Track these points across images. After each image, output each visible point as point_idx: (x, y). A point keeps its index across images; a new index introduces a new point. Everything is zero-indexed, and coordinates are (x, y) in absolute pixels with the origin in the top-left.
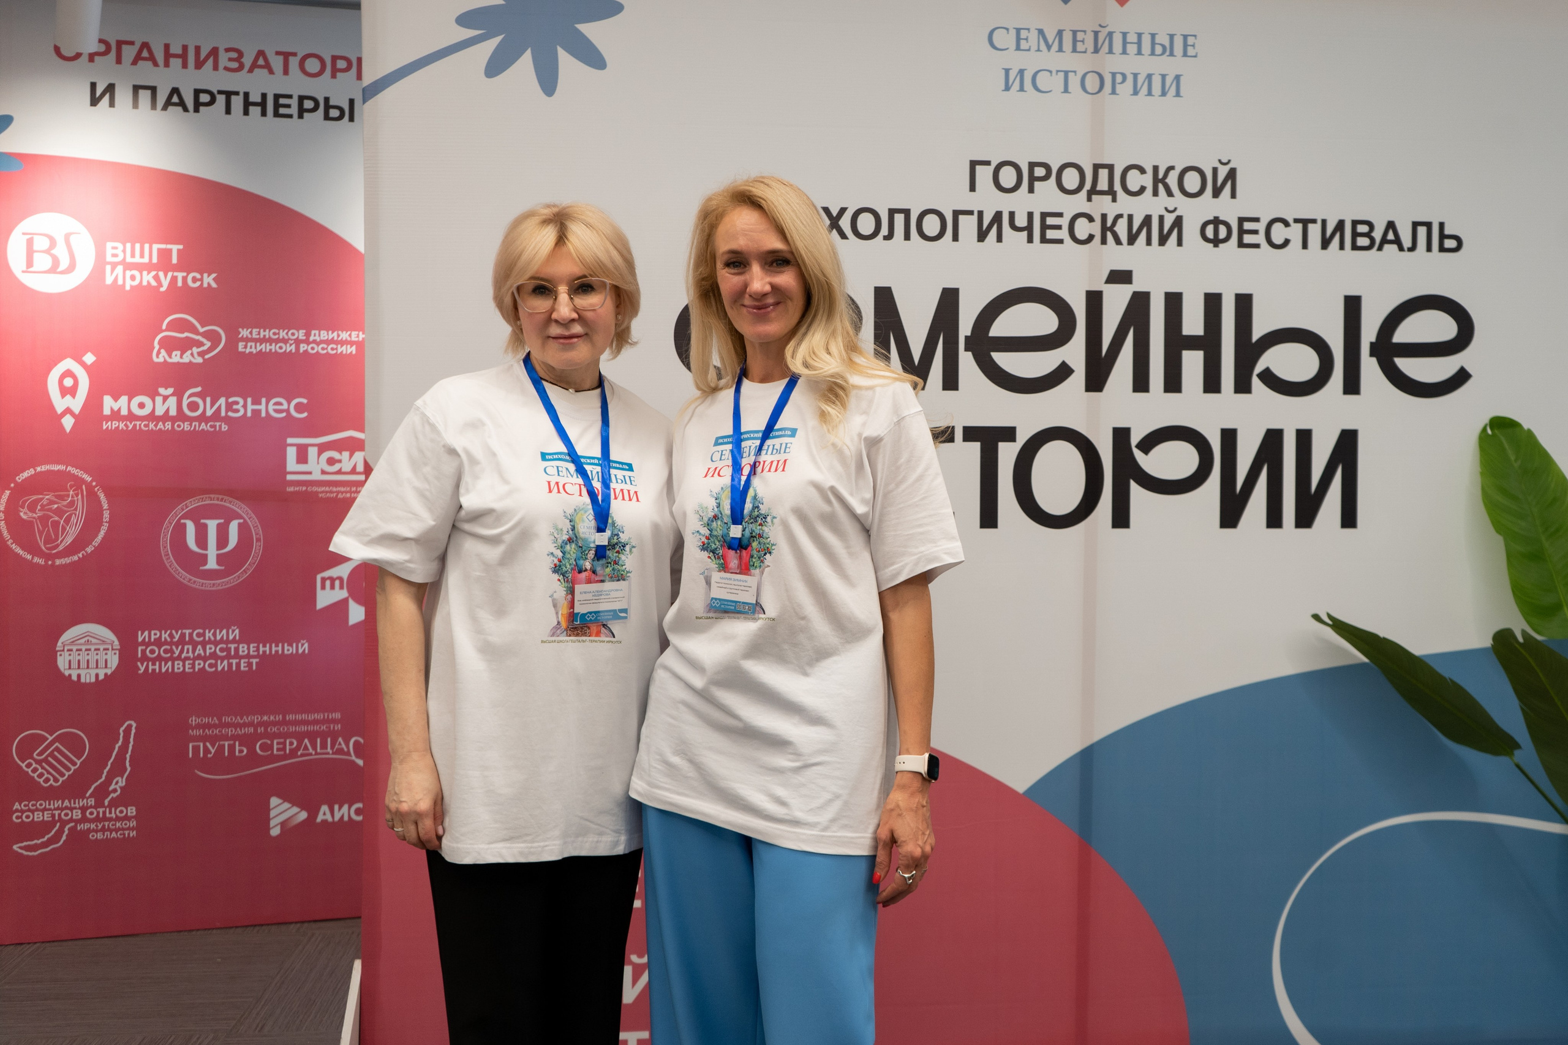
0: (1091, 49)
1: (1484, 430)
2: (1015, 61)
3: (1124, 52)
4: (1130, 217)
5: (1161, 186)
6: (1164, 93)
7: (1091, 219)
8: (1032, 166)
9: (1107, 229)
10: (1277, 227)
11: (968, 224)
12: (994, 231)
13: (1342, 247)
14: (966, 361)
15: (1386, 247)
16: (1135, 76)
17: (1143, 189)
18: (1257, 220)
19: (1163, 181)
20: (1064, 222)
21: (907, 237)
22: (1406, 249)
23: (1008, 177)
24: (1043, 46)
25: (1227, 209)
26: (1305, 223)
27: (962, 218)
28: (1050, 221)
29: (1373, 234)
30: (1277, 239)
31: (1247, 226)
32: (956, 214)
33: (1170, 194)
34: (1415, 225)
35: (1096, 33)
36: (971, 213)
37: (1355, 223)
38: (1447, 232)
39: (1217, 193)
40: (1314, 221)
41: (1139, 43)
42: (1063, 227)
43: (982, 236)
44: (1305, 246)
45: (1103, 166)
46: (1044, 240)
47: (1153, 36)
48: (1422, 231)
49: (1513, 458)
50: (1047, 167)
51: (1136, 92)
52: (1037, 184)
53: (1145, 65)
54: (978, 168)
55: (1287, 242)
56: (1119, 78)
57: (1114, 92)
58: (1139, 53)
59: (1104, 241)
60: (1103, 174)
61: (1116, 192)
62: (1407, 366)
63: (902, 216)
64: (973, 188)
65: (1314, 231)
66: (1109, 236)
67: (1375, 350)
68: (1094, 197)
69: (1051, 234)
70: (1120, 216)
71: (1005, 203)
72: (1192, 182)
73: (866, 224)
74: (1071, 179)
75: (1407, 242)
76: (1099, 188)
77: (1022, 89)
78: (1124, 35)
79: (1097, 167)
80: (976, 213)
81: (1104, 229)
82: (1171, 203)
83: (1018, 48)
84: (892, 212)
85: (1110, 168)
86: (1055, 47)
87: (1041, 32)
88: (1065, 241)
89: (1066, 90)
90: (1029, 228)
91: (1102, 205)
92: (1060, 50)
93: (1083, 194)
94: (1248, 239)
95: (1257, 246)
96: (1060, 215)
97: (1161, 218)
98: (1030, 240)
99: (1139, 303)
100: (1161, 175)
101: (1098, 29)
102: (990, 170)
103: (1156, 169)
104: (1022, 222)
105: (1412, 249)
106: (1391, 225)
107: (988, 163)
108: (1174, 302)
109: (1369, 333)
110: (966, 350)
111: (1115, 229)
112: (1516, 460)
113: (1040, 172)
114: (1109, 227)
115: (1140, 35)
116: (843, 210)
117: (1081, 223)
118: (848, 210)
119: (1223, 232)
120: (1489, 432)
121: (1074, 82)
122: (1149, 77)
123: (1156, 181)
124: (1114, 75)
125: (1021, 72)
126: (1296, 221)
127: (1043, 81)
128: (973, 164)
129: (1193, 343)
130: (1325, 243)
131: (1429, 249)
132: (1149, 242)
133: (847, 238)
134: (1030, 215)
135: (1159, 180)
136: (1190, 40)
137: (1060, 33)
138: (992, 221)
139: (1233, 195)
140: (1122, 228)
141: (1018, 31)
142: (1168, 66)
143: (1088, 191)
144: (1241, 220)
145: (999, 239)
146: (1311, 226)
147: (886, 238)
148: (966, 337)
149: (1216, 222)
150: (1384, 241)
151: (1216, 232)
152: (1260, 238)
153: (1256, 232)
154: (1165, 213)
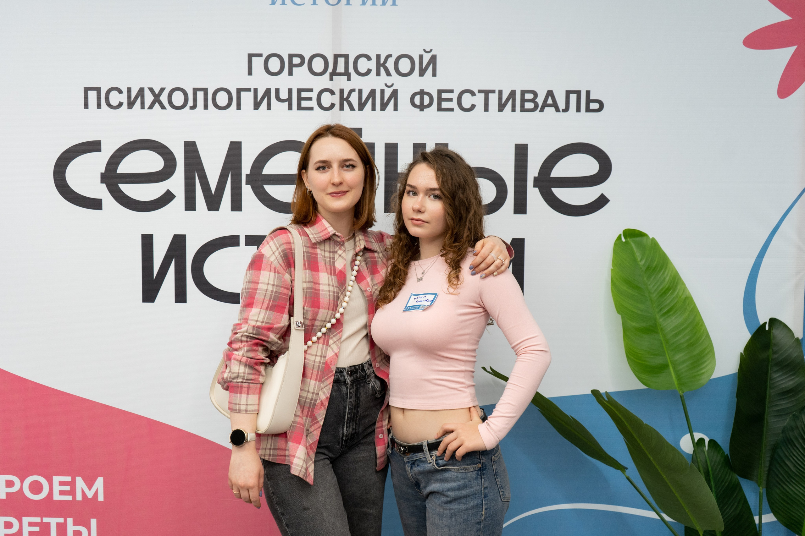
1: (620, 237)
4: (360, 91)
5: (382, 69)
6: (384, 3)
7: (332, 93)
8: (291, 56)
9: (344, 99)
10: (466, 96)
11: (247, 99)
12: (265, 103)
13: (513, 110)
14: (247, 191)
15: (547, 109)
17: (369, 71)
18: (451, 91)
19: (384, 65)
20: (314, 95)
21: (206, 107)
22: (561, 110)
23: (274, 65)
25: (430, 84)
26: (487, 93)
27: (242, 93)
28: (304, 95)
29: (536, 100)
30: (466, 105)
31: (444, 96)
32: (239, 91)
33: (388, 74)
34: (568, 93)
36: (249, 90)
37: (523, 92)
38: (592, 97)
39: (422, 73)
40: (493, 92)
42: (313, 99)
43: (257, 106)
44: (486, 109)
45: (341, 56)
46: (300, 108)
48: (573, 97)
49: (639, 259)
50: (301, 57)
51: (364, 3)
52: (295, 69)
54: (253, 58)
55: (473, 107)
57: (348, 3)
59: (342, 108)
60: (341, 61)
61: (350, 73)
62: (560, 193)
63: (203, 92)
64: (250, 73)
65: (493, 99)
66: (345, 103)
67: (537, 182)
68: (334, 77)
69: (304, 104)
70: (353, 90)
71: (273, 83)
72: (404, 65)
73: (178, 99)
74: (318, 64)
75: (562, 106)
76: (338, 71)
77: (283, 3)
79: (336, 57)
80: (252, 90)
81: (342, 99)
82: (389, 81)
84: (195, 90)
85: (346, 57)
88: (314, 109)
89: (314, 3)
90: (289, 100)
91: (340, 83)
93: (327, 75)
94: (445, 105)
95: (452, 110)
96: (311, 90)
97: (382, 91)
98: (290, 108)
100: (382, 62)
102: (262, 60)
103: (378, 57)
104: (284, 95)
105: (566, 110)
106: (550, 93)
107: (260, 55)
108: (391, 150)
109: (533, 171)
110: (247, 184)
111: (349, 99)
112: (641, 261)
113: (296, 61)
114: (345, 98)
116: (162, 90)
117: (326, 97)
118: (166, 89)
119: (427, 100)
120: (623, 240)
123: (379, 65)
126: (480, 91)
128: (250, 56)
130: (501, 108)
131: (578, 110)
132: (374, 109)
133: (165, 108)
134: (290, 91)
135: (381, 65)
138: (263, 95)
139: (434, 74)
140: (354, 99)
143: (330, 73)
144: (440, 92)
145: (269, 108)
146: (491, 95)
147: (192, 108)
148: (247, 175)
149: (422, 93)
150: (545, 105)
151: (422, 100)
152: (454, 104)
153: (450, 100)
154: (385, 87)
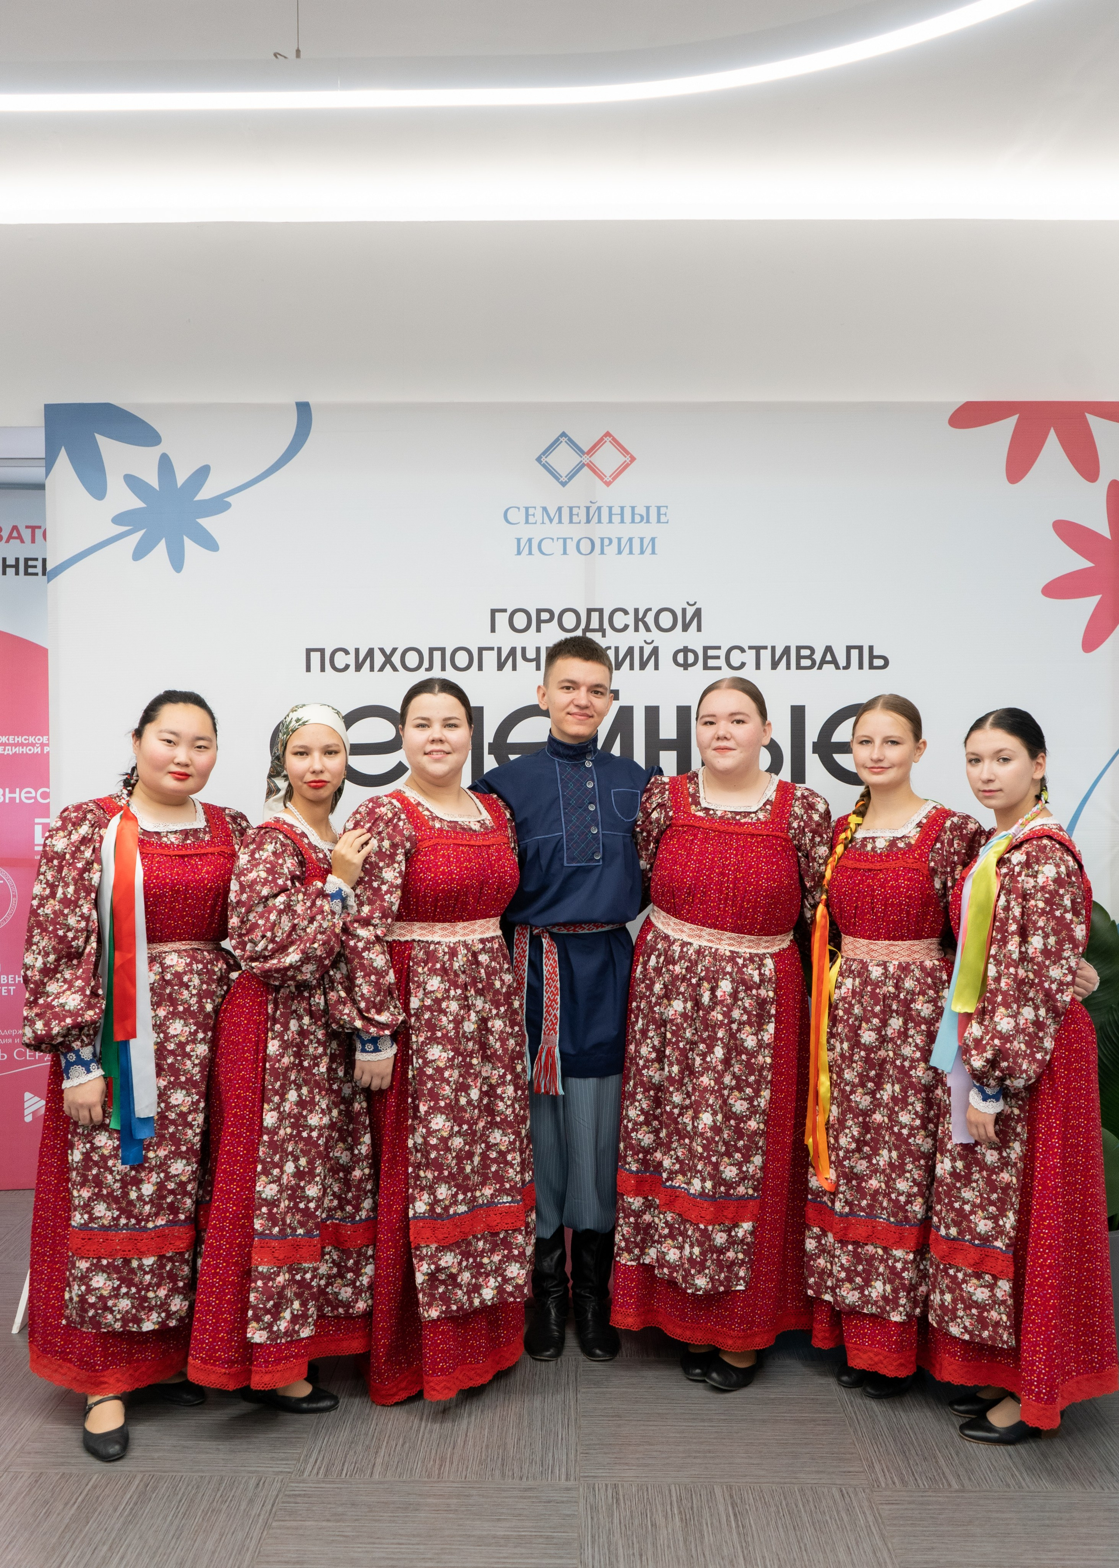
0: (584, 520)
2: (525, 532)
3: (610, 521)
4: (617, 649)
5: (640, 624)
6: (642, 552)
8: (539, 611)
10: (735, 653)
11: (490, 658)
12: (510, 662)
13: (788, 668)
15: (825, 666)
16: (619, 539)
17: (626, 627)
18: (719, 648)
19: (642, 620)
21: (443, 668)
22: (841, 668)
23: (520, 621)
24: (546, 519)
25: (694, 640)
26: (758, 649)
27: (484, 653)
29: (814, 657)
30: (736, 662)
31: (711, 653)
32: (481, 650)
33: (648, 629)
34: (849, 648)
35: (588, 508)
36: (492, 649)
37: (799, 648)
38: (876, 653)
39: (685, 628)
40: (765, 648)
41: (622, 514)
43: (501, 666)
44: (758, 666)
45: (595, 610)
47: (633, 508)
48: (855, 653)
50: (551, 612)
51: (620, 552)
52: (542, 625)
53: (626, 530)
54: (496, 614)
55: (745, 664)
56: (606, 542)
57: (602, 552)
58: (622, 521)
60: (595, 616)
61: (605, 629)
62: (842, 760)
63: (439, 653)
64: (493, 630)
65: (765, 656)
67: (817, 748)
71: (518, 641)
72: (666, 620)
73: (412, 660)
74: (569, 619)
75: (842, 662)
76: (591, 628)
77: (530, 553)
78: (610, 508)
79: (589, 611)
80: (495, 649)
82: (649, 637)
83: (527, 522)
84: (431, 650)
85: (601, 611)
86: (556, 520)
87: (545, 509)
89: (565, 553)
90: (537, 659)
92: (560, 522)
94: (711, 663)
95: (719, 668)
97: (641, 649)
99: (625, 715)
100: (640, 616)
101: (589, 504)
102: (506, 615)
103: (636, 611)
104: (531, 654)
105: (847, 667)
106: (828, 649)
107: (505, 611)
108: (652, 713)
109: (811, 734)
110: (490, 755)
113: (545, 616)
115: (622, 508)
116: (394, 650)
118: (398, 649)
119: (691, 658)
121: (571, 546)
122: (630, 540)
123: (637, 620)
124: (602, 539)
125: (530, 540)
126: (751, 648)
127: (546, 546)
128: (493, 612)
129: (668, 745)
130: (774, 666)
131: (861, 667)
132: (632, 667)
133: (397, 671)
134: (538, 650)
135: (639, 620)
136: (663, 510)
137: (560, 509)
138: (508, 654)
139: (699, 629)
141: (527, 509)
142: (646, 531)
144: (706, 649)
145: (514, 668)
146: (762, 652)
147: (427, 670)
148: (490, 744)
149: (686, 650)
150: (823, 662)
151: (686, 658)
152: (721, 662)
153: (718, 657)
154: (644, 644)
